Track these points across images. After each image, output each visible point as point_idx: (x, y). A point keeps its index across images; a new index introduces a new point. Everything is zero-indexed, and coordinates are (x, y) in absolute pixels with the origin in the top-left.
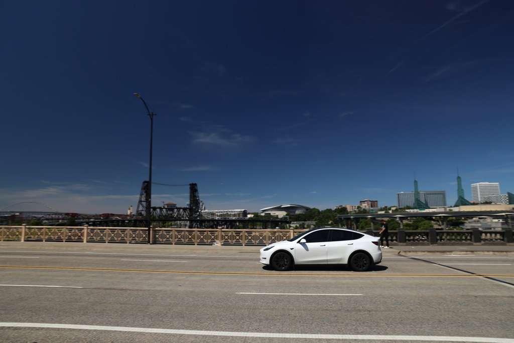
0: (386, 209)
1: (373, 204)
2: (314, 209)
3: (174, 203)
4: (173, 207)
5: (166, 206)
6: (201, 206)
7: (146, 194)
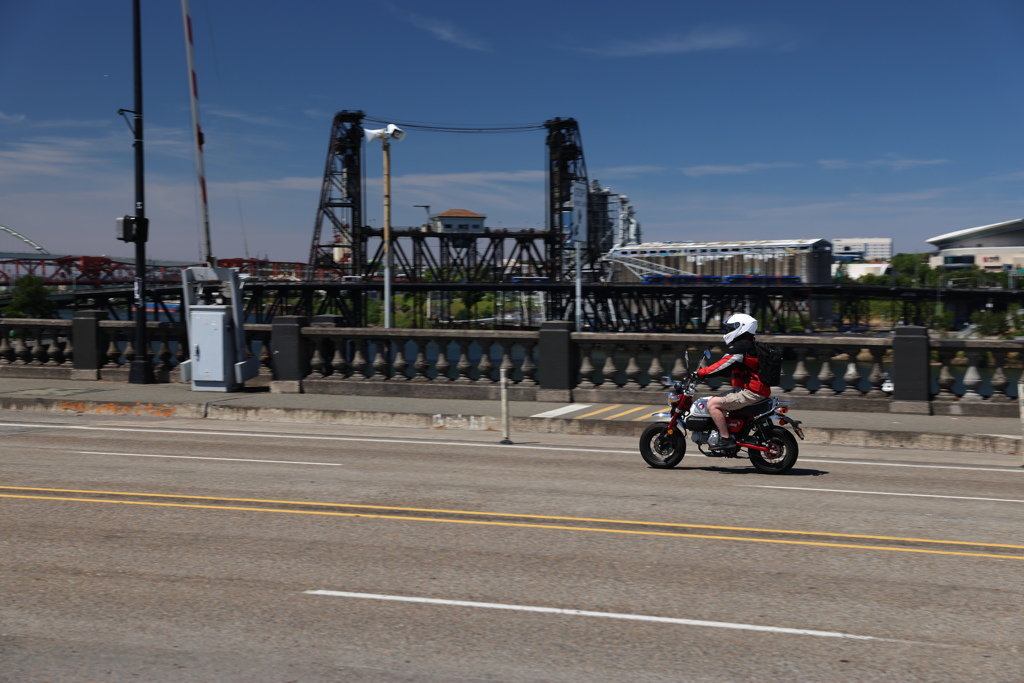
4: (471, 231)
5: (439, 224)
6: (621, 222)
7: (348, 174)
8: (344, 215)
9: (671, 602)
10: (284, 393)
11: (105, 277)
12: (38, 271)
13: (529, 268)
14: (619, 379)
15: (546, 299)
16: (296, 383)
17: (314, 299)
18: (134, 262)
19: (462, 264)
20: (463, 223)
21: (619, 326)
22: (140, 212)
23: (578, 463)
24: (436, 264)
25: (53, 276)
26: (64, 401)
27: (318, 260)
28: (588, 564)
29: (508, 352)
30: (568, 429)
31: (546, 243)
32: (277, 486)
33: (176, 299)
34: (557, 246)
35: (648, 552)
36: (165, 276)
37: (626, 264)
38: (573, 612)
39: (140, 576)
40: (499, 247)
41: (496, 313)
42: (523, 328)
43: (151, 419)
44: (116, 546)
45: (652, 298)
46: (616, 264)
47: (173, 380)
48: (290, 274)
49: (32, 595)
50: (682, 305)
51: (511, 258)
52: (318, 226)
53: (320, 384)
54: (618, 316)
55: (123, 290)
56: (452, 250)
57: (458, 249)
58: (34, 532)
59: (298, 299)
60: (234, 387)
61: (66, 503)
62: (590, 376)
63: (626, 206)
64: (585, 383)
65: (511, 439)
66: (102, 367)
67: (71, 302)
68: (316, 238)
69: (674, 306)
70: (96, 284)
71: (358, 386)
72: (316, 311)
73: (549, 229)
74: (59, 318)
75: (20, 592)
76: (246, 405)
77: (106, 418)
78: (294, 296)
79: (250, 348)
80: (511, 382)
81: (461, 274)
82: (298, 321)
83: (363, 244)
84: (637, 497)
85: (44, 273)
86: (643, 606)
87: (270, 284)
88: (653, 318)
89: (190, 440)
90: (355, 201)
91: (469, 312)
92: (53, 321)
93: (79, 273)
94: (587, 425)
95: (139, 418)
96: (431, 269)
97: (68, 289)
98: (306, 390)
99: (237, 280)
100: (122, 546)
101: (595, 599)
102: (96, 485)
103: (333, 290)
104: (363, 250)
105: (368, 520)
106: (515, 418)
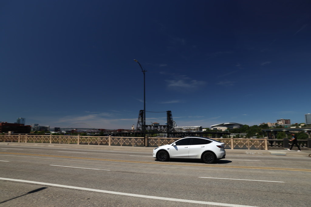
0: (296, 125)
1: (287, 121)
2: (245, 125)
3: (158, 123)
4: (157, 125)
5: (153, 124)
6: (174, 124)
24: (152, 130)
27: (137, 129)
40: (161, 127)
57: (156, 128)
68: (137, 126)
73: (167, 125)
90: (142, 121)
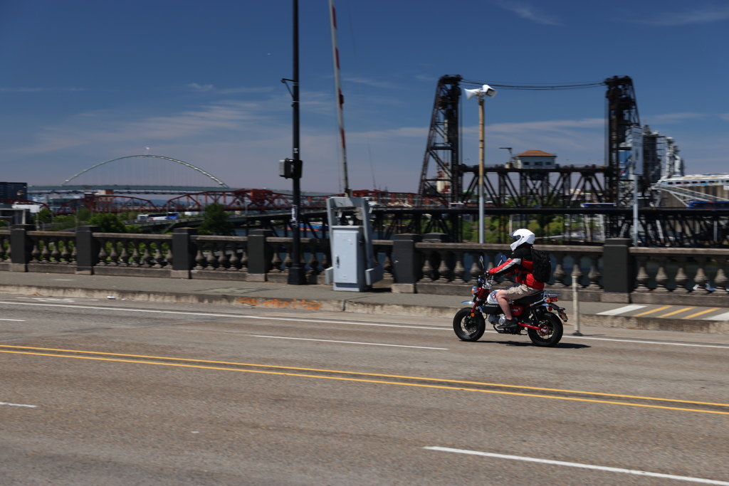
4: (545, 167)
5: (519, 162)
6: (667, 159)
7: (448, 124)
8: (445, 156)
9: (722, 468)
10: (402, 293)
11: (268, 205)
12: (221, 201)
13: (591, 196)
14: (670, 285)
15: (605, 220)
16: (411, 285)
17: (422, 221)
18: (291, 194)
19: (537, 193)
20: (538, 160)
21: (666, 241)
22: (297, 156)
23: (637, 352)
24: (516, 193)
25: (232, 204)
26: (242, 297)
27: (425, 191)
28: (650, 435)
29: (578, 262)
30: (627, 324)
31: (605, 176)
32: (400, 364)
33: (319, 221)
34: (614, 179)
35: (700, 426)
36: (311, 204)
37: (672, 192)
38: (639, 473)
39: (301, 431)
40: (567, 179)
41: (564, 232)
42: (586, 243)
43: (304, 312)
44: (283, 407)
45: (694, 219)
46: (663, 192)
47: (319, 282)
48: (404, 201)
49: (224, 442)
50: (719, 225)
51: (576, 188)
52: (426, 164)
53: (430, 286)
54: (665, 234)
55: (281, 214)
56: (529, 182)
57: (534, 181)
58: (223, 395)
59: (410, 221)
60: (365, 288)
61: (246, 373)
62: (645, 283)
63: (672, 146)
64: (641, 288)
65: (581, 332)
66: (268, 272)
67: (244, 223)
68: (424, 174)
69: (713, 226)
70: (262, 210)
71: (459, 288)
72: (423, 230)
73: (608, 165)
74: (236, 235)
75: (215, 439)
76: (375, 301)
77: (272, 310)
78: (407, 218)
79: (376, 259)
80: (580, 287)
81: (537, 201)
82: (413, 237)
83: (460, 178)
84: (688, 381)
85: (225, 202)
86: (698, 470)
87: (389, 209)
88: (694, 236)
89: (333, 328)
90: (453, 144)
91: (543, 231)
92: (234, 237)
93: (250, 201)
94: (644, 321)
95: (295, 311)
96: (512, 197)
97: (242, 214)
98: (419, 291)
99: (367, 206)
100: (287, 408)
101: (657, 463)
102: (266, 361)
103: (436, 214)
104: (460, 182)
105: (471, 393)
106: (584, 315)
